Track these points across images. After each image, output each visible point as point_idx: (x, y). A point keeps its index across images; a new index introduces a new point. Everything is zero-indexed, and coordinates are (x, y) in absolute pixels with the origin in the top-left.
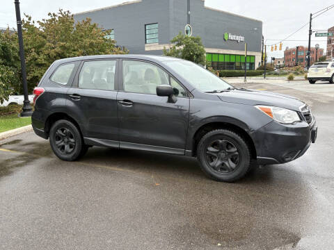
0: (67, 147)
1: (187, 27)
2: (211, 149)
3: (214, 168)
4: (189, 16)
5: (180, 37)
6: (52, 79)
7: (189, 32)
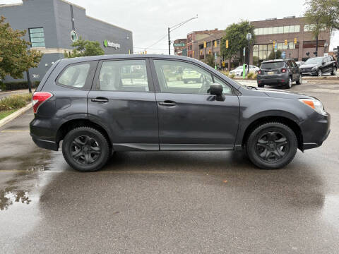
0: (88, 157)
1: (72, 33)
2: (261, 141)
3: (264, 158)
4: (73, 22)
5: (81, 41)
6: (60, 81)
7: (75, 38)
